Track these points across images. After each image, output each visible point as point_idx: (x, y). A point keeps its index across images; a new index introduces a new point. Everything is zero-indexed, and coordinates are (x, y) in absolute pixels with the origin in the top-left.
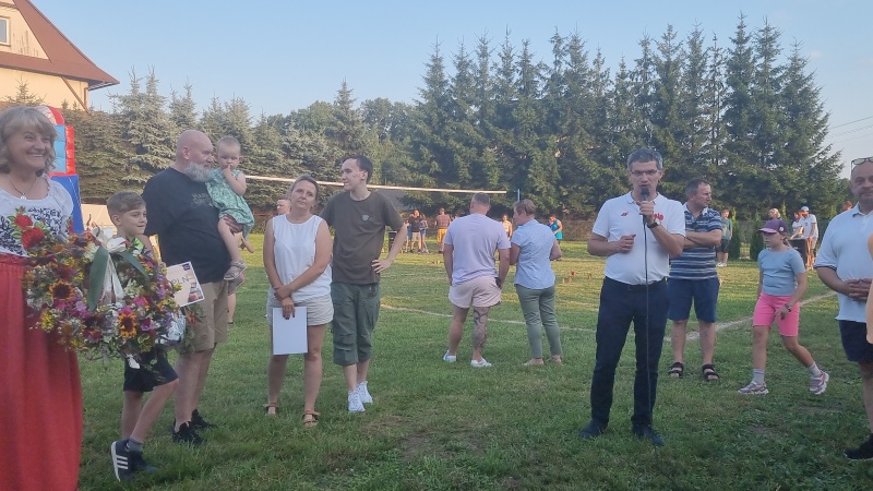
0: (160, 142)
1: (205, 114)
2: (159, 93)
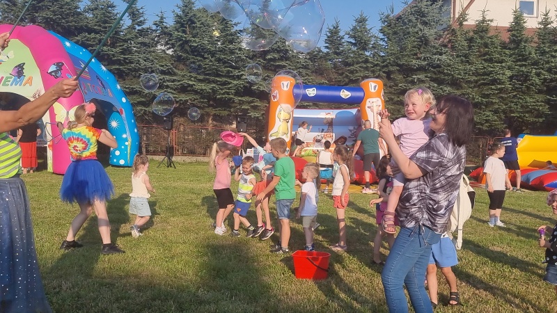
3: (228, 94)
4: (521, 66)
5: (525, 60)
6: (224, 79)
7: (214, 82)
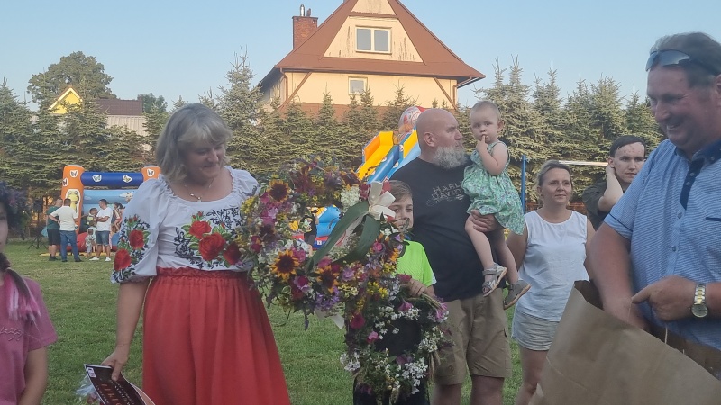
0: (523, 134)
1: (570, 100)
2: (522, 83)
3: (41, 177)
4: (323, 146)
5: (326, 140)
6: (39, 164)
7: (28, 166)
